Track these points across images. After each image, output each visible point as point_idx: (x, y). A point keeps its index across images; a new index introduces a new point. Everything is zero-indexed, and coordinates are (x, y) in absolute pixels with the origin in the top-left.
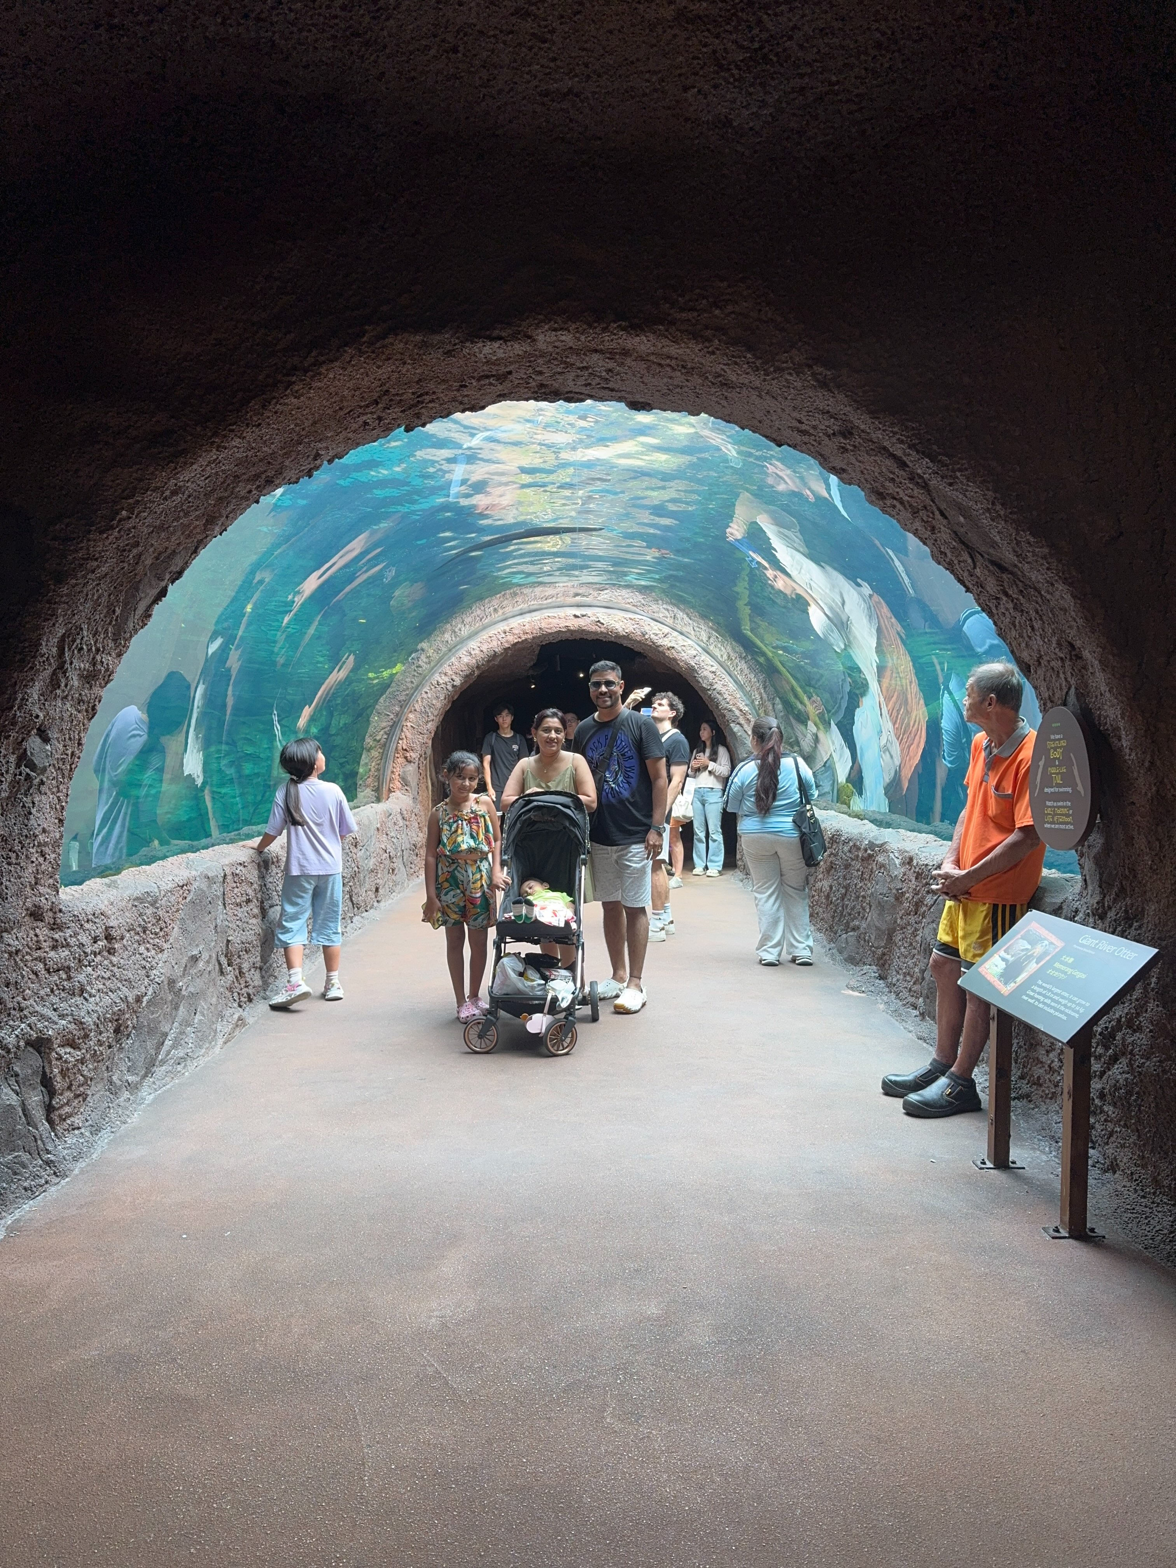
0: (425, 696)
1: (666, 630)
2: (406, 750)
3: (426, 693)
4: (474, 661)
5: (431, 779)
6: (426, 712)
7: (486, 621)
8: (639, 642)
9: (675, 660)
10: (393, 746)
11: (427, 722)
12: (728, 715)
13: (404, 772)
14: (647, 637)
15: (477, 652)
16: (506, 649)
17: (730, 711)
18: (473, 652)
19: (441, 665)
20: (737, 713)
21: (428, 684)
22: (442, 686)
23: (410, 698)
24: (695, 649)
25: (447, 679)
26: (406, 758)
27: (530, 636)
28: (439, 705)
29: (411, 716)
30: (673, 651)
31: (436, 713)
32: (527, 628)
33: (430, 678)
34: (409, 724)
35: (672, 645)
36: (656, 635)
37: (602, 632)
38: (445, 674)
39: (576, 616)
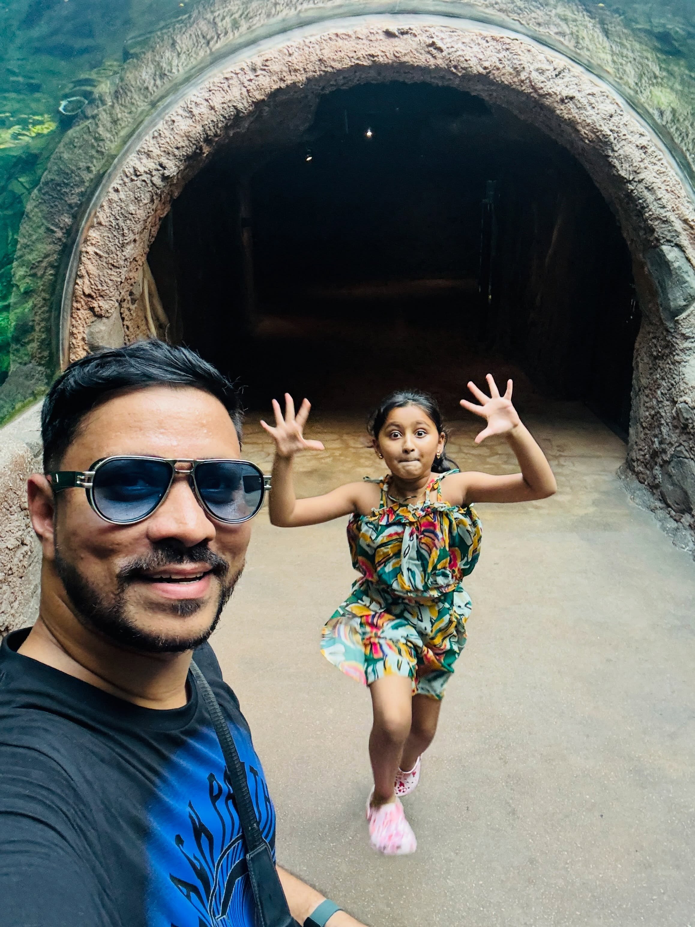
0: (114, 196)
1: (561, 61)
2: (90, 296)
3: (117, 191)
4: (199, 129)
5: (156, 319)
6: (119, 228)
7: (217, 46)
8: (507, 88)
9: (572, 124)
10: (67, 288)
11: (123, 245)
12: (660, 229)
13: (91, 334)
14: (523, 76)
15: (204, 109)
16: (258, 104)
17: (666, 221)
18: (196, 111)
19: (139, 137)
20: (678, 225)
21: (120, 173)
22: (145, 177)
23: (89, 200)
24: (614, 102)
25: (151, 165)
26: (92, 309)
27: (301, 78)
28: (141, 214)
29: (94, 234)
30: (571, 105)
31: (138, 228)
32: (297, 60)
33: (120, 162)
34: (91, 249)
35: (571, 93)
36: (542, 72)
37: (437, 67)
38: (148, 155)
39: (389, 34)
